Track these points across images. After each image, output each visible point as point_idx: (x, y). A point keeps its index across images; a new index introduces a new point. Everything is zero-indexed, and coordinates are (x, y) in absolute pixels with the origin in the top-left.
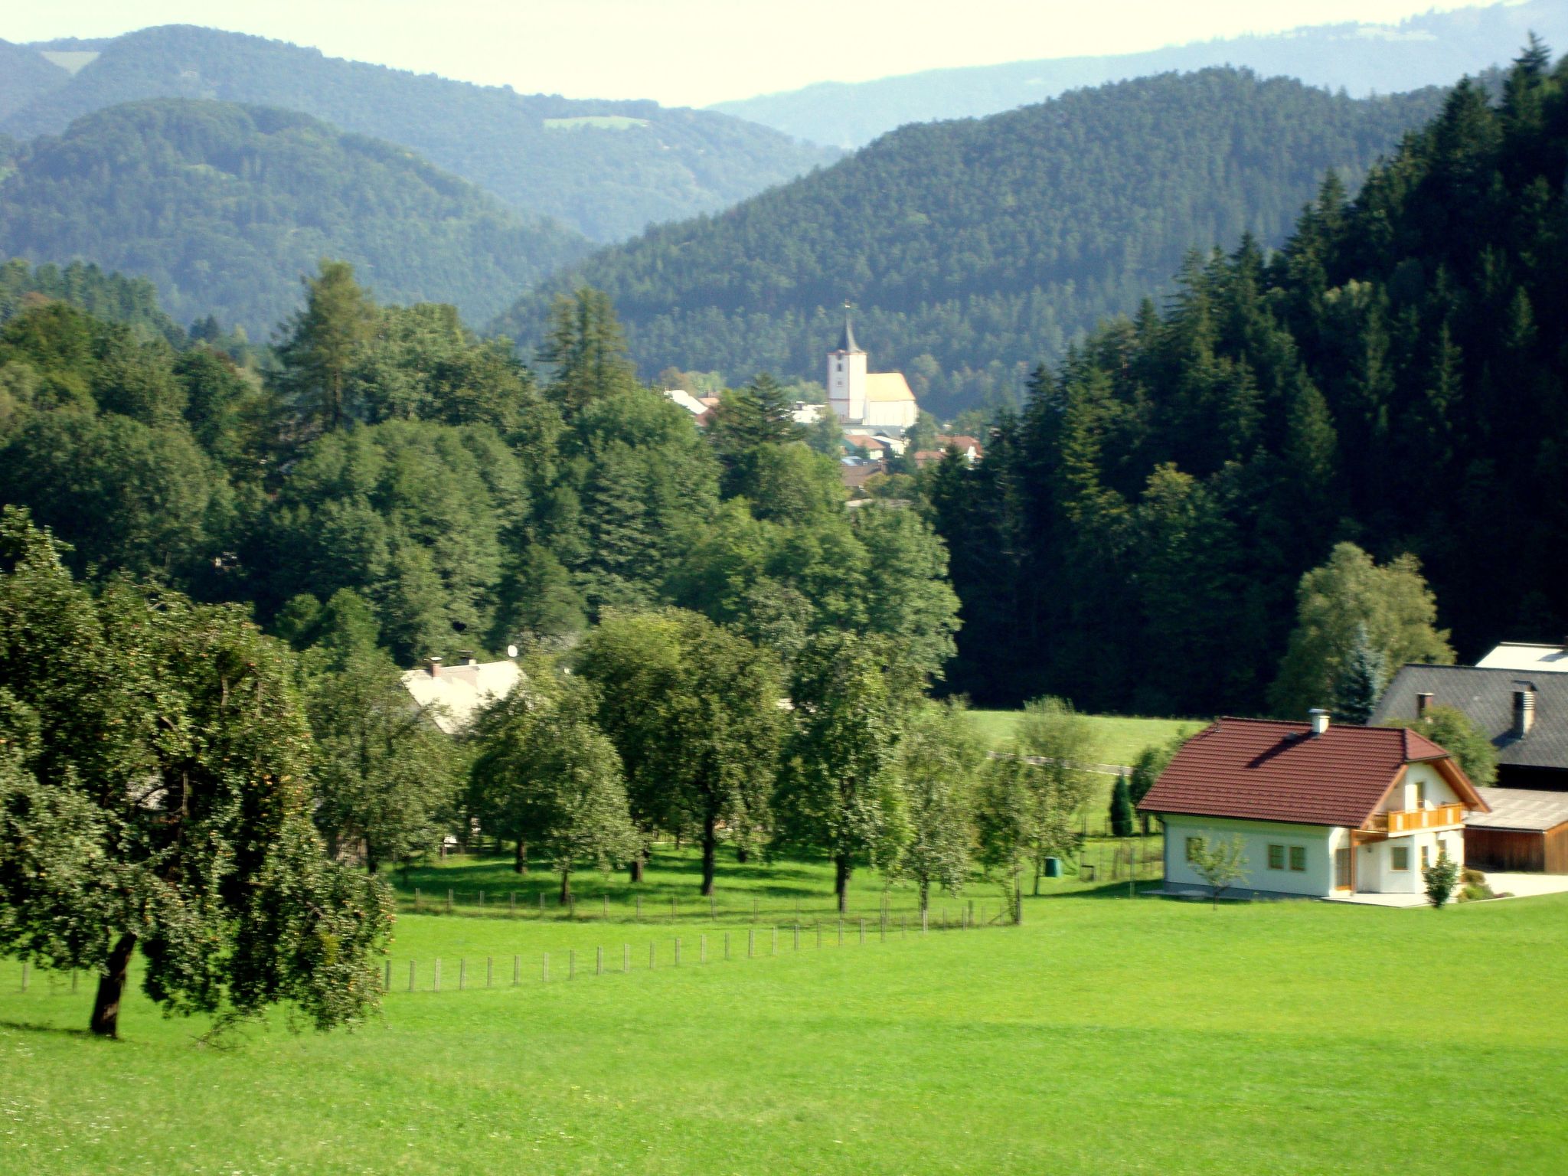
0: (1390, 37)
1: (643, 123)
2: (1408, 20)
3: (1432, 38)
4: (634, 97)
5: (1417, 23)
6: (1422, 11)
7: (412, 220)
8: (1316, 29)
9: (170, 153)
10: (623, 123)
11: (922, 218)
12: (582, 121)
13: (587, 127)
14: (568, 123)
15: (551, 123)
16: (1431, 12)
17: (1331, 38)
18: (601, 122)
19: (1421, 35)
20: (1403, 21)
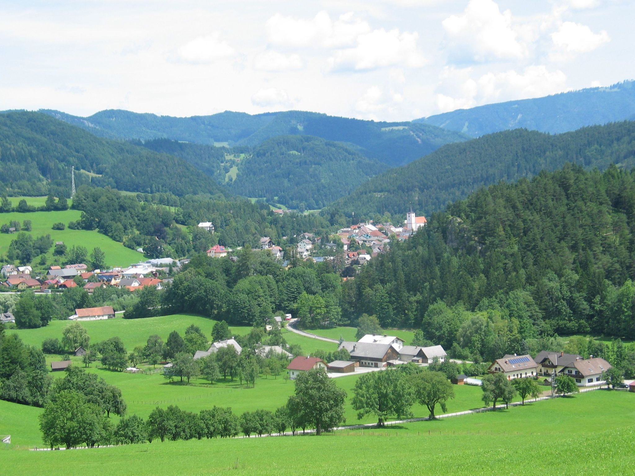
0: (608, 90)
1: (406, 128)
2: (612, 85)
3: (619, 90)
4: (404, 121)
5: (614, 86)
6: (616, 83)
7: (341, 162)
8: (588, 89)
9: (284, 149)
10: (401, 128)
11: (449, 167)
12: (391, 128)
13: (392, 130)
14: (387, 129)
15: (383, 129)
16: (618, 83)
17: (592, 91)
18: (395, 128)
19: (616, 90)
20: (611, 86)
